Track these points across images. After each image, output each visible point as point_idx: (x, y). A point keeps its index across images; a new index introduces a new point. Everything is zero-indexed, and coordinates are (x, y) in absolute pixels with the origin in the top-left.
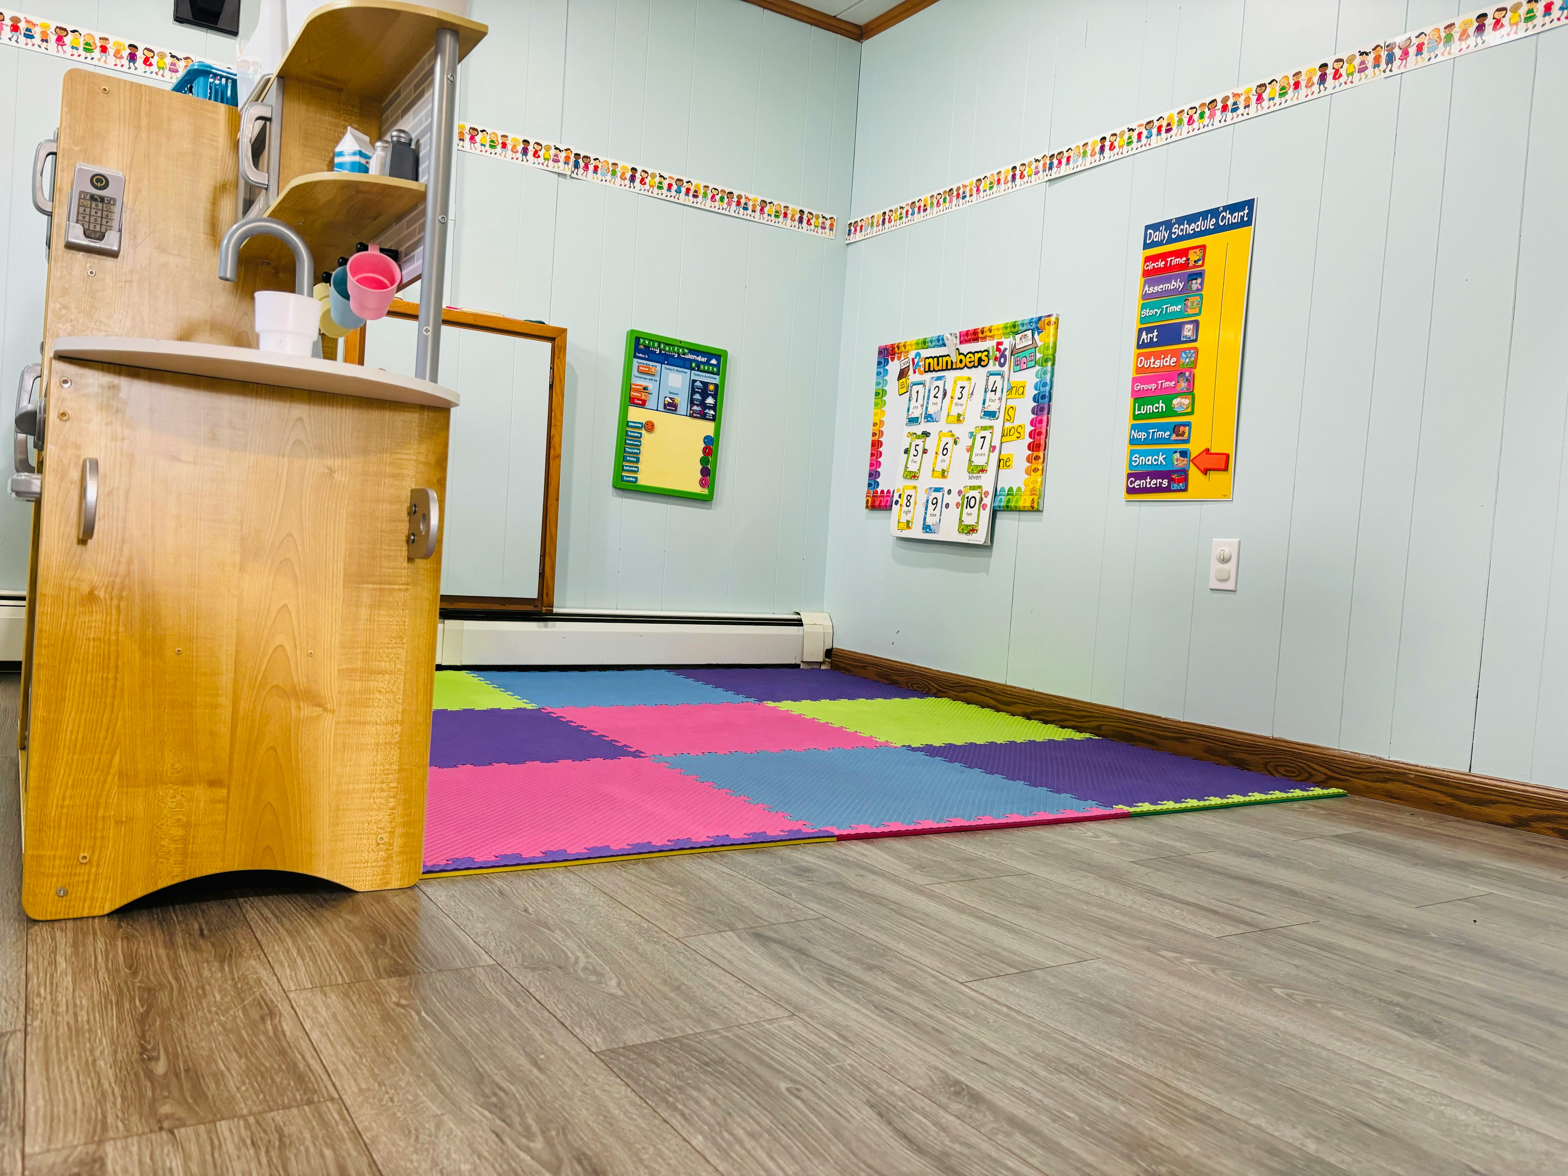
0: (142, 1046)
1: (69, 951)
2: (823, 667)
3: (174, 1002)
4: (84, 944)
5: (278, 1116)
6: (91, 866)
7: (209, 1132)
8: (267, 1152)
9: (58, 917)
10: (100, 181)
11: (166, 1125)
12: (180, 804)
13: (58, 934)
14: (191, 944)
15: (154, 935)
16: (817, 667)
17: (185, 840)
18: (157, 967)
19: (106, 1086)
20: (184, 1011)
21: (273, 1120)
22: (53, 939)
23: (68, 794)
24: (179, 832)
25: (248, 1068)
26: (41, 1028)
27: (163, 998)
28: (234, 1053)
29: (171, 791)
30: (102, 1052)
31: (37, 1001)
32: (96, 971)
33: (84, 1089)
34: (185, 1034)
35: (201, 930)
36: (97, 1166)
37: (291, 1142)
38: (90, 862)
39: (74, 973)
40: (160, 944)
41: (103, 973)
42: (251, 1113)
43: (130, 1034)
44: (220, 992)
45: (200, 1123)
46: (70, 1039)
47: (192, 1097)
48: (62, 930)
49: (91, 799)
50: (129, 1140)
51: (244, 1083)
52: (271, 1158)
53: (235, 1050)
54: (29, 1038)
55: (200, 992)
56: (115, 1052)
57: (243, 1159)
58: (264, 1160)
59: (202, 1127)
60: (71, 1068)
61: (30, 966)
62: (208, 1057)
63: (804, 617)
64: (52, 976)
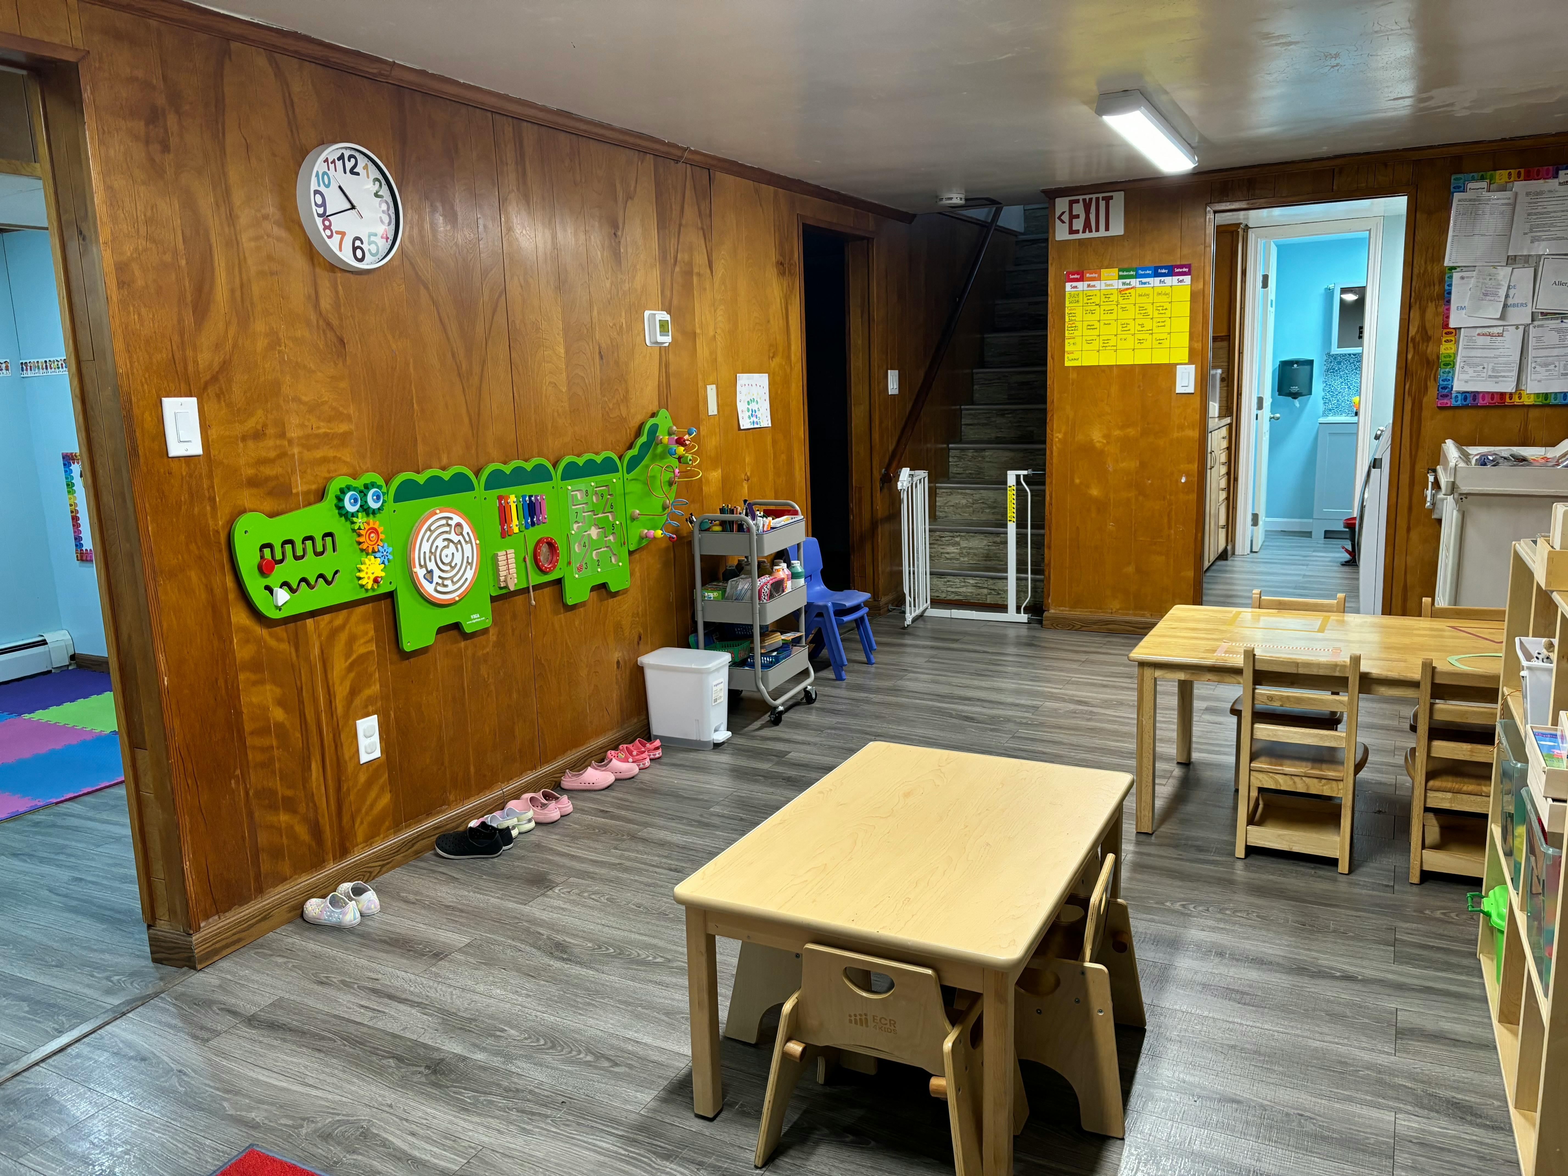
2: (70, 668)
16: (65, 668)
63: (48, 637)
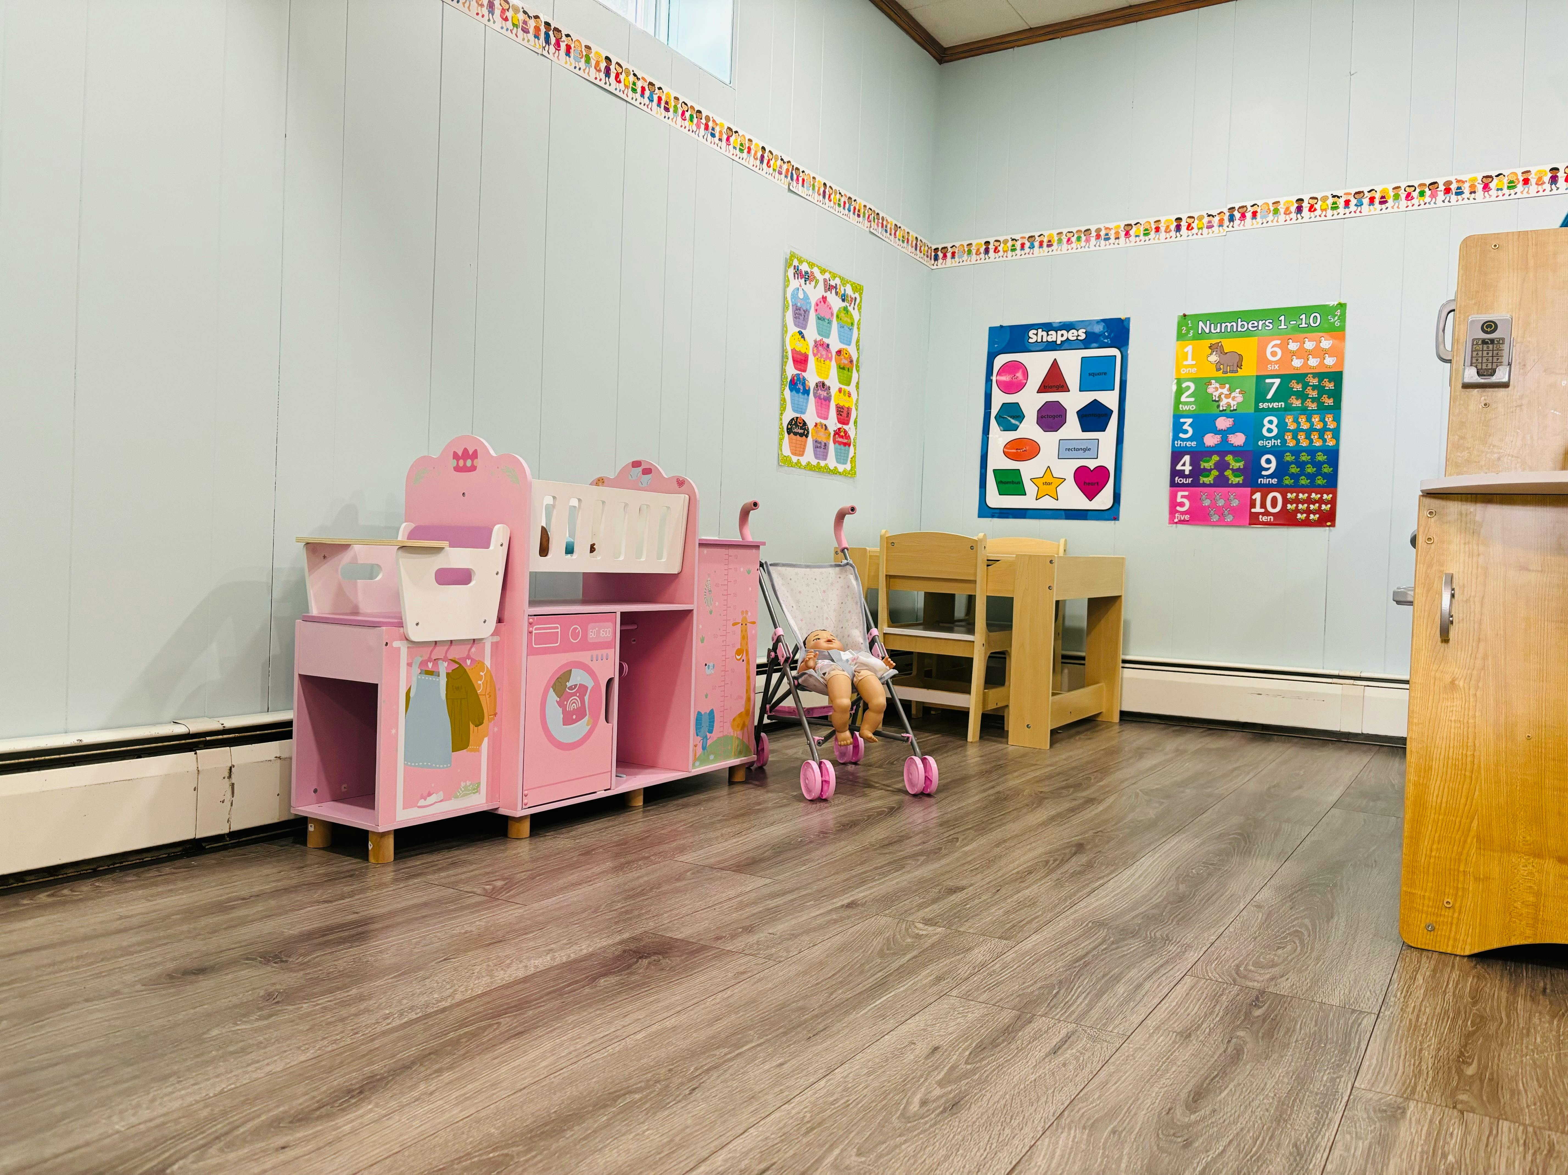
0: (1461, 1052)
1: (1428, 974)
3: (1500, 1032)
4: (1442, 971)
5: (1555, 1136)
6: (1454, 912)
7: (1491, 1124)
8: (1534, 1154)
9: (1426, 948)
10: (1490, 326)
11: (1459, 1106)
12: (1531, 873)
13: (1424, 959)
14: (1531, 996)
15: (1501, 981)
17: (1536, 906)
18: (1495, 1004)
19: (1424, 1067)
20: (1505, 1041)
21: (1549, 1137)
22: (1419, 962)
23: (1435, 847)
24: (1531, 899)
25: (1543, 1096)
26: (1390, 1017)
27: (1492, 1028)
28: (1535, 1082)
29: (1523, 860)
30: (1429, 1046)
31: (1392, 999)
32: (1445, 993)
33: (1407, 1064)
34: (1499, 1055)
35: (1545, 989)
36: (1399, 1111)
37: (1557, 1157)
38: (1453, 907)
39: (1426, 990)
40: (1504, 989)
41: (1449, 996)
42: (1532, 1125)
43: (1456, 1043)
44: (1541, 1037)
45: (1486, 1115)
46: (1409, 1030)
47: (1487, 1097)
48: (1428, 957)
49: (1454, 854)
50: (1428, 1105)
51: (1535, 1104)
52: (1536, 1159)
53: (1538, 1080)
54: (1379, 1020)
55: (1524, 1031)
56: (1439, 1049)
57: (1512, 1150)
58: (1529, 1157)
59: (1487, 1118)
60: (1403, 1048)
61: (1395, 976)
62: (1512, 1077)
64: (1409, 987)
